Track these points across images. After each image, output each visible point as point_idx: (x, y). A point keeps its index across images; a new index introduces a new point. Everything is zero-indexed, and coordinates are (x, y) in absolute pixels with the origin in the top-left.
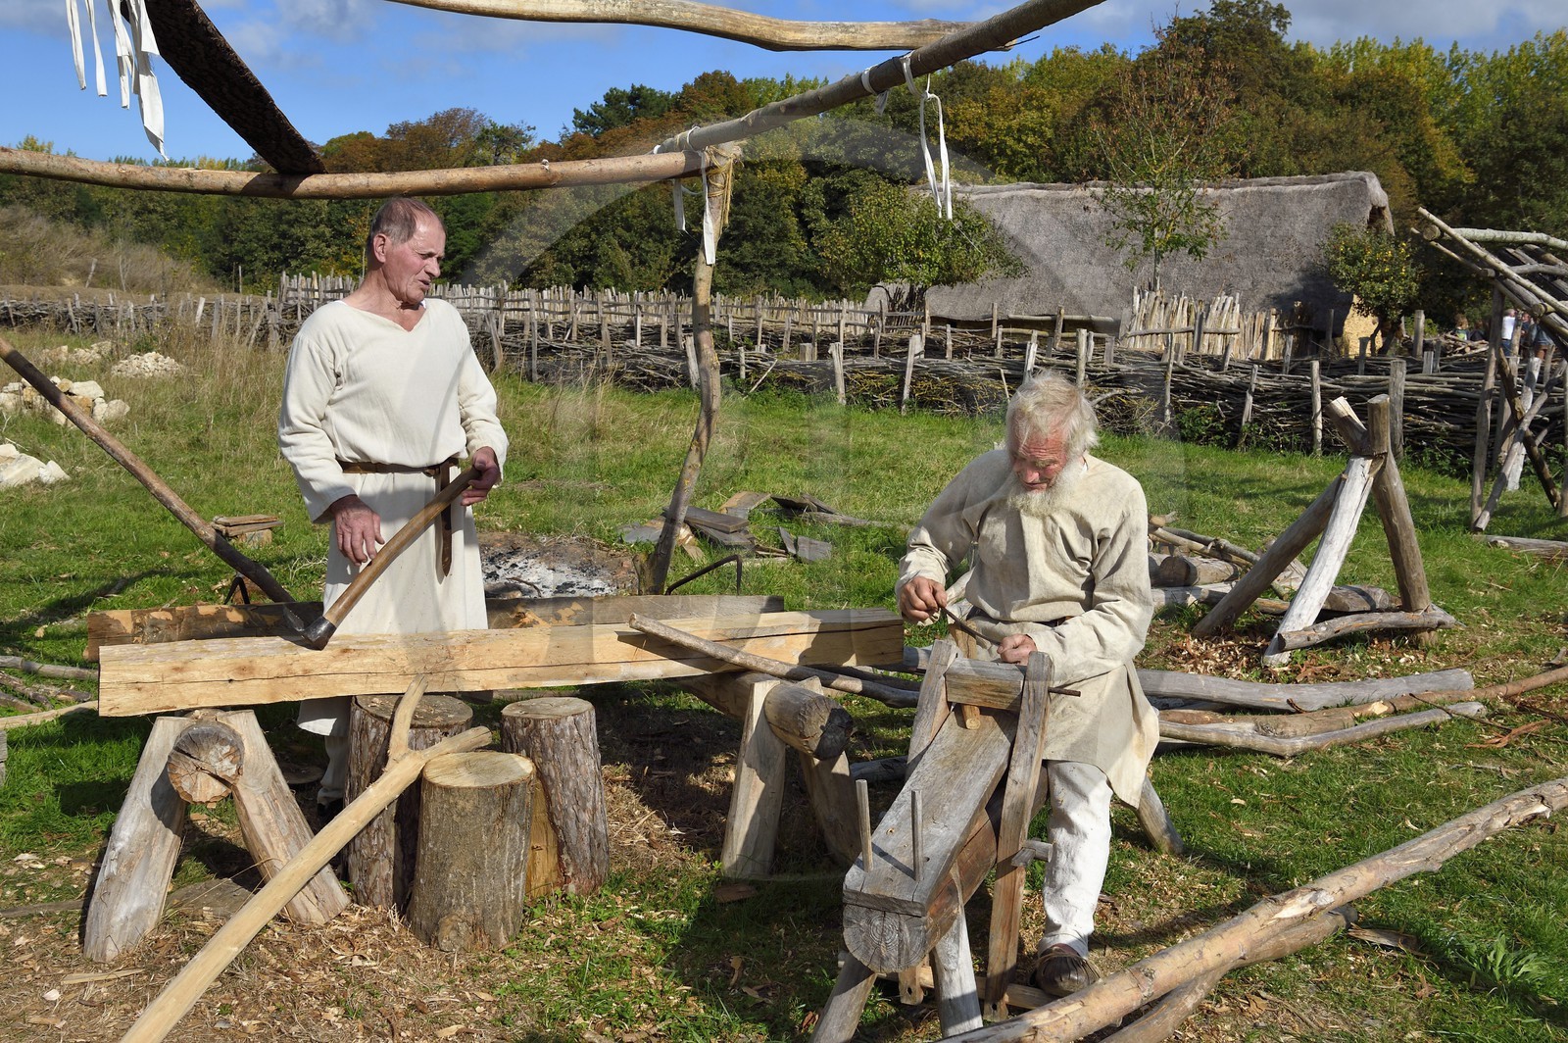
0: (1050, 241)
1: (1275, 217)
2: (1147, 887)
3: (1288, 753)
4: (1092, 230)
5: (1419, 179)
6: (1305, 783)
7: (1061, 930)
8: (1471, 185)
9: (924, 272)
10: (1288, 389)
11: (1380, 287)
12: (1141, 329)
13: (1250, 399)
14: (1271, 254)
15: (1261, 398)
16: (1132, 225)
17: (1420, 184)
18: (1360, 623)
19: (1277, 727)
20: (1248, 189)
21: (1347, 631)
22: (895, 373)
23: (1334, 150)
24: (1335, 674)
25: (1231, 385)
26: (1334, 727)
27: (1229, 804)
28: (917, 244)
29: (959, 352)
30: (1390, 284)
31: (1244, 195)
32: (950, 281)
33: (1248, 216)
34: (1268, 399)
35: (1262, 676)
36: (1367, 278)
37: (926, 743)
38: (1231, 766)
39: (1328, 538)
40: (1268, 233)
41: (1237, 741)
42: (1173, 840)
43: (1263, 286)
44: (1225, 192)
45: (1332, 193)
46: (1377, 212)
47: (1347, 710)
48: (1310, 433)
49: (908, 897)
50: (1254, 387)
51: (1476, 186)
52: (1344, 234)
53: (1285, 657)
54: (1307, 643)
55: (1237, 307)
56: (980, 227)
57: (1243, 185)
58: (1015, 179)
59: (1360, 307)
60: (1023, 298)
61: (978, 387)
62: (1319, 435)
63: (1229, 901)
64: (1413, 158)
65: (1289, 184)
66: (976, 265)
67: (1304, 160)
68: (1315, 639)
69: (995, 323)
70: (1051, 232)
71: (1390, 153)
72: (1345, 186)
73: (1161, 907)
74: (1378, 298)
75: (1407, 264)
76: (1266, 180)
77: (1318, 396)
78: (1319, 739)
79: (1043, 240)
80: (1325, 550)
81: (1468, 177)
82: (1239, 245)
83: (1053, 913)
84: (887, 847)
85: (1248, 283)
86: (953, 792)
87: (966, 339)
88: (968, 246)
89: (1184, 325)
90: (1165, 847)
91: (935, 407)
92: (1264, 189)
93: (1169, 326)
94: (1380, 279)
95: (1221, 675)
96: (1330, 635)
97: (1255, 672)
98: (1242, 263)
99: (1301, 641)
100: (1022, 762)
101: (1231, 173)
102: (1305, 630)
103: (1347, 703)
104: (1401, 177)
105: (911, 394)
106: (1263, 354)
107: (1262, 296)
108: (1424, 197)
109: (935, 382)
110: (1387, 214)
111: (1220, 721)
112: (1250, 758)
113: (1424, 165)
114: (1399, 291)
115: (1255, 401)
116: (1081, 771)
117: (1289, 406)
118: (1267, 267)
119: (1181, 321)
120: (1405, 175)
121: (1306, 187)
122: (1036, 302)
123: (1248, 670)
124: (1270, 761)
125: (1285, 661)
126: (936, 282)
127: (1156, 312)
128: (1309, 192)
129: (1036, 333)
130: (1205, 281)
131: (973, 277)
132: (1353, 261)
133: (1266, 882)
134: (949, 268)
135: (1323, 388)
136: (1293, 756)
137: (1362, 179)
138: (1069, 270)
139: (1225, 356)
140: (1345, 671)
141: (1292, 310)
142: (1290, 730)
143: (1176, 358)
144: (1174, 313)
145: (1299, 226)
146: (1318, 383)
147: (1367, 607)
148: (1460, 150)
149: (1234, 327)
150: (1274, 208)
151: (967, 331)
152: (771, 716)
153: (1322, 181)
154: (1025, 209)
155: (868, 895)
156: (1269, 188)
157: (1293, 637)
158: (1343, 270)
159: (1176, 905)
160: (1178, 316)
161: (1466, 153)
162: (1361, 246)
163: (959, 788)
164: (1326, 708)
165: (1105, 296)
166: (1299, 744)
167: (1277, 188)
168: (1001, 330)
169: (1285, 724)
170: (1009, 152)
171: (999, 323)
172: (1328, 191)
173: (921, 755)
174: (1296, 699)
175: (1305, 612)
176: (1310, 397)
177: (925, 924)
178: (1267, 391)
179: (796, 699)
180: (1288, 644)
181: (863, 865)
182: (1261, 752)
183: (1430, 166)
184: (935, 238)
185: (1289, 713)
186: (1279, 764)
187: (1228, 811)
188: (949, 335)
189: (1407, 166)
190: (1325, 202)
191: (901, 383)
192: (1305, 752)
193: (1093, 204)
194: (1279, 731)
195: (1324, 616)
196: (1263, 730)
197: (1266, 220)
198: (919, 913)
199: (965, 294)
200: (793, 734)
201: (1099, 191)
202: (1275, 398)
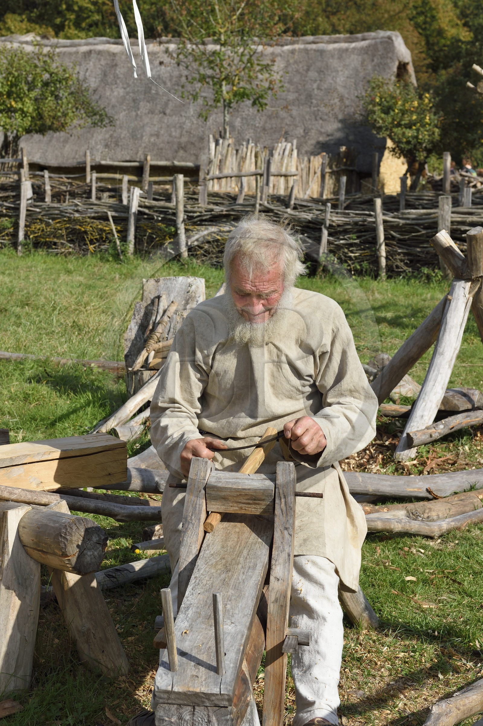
0: (128, 93)
1: (320, 71)
2: (359, 659)
3: (437, 534)
4: (165, 83)
5: (427, 37)
6: (458, 558)
7: (316, 706)
8: (468, 43)
9: (17, 120)
10: (356, 223)
11: (409, 133)
12: (217, 173)
13: (325, 232)
14: (317, 105)
15: (334, 232)
16: (203, 79)
17: (428, 43)
18: (468, 420)
19: (424, 512)
20: (296, 46)
21: (459, 427)
22: (10, 217)
23: (359, 11)
24: (453, 464)
25: (309, 222)
26: (467, 509)
27: (403, 581)
28: (9, 94)
29: (57, 196)
30: (418, 130)
31: (293, 52)
32: (42, 130)
33: (297, 71)
34: (340, 232)
35: (397, 470)
36: (399, 125)
37: (195, 551)
38: (394, 549)
39: (440, 350)
40: (315, 86)
41: (397, 527)
42: (371, 617)
43: (313, 133)
44: (277, 50)
45: (365, 51)
46: (402, 67)
47: (473, 494)
48: (375, 260)
49: (216, 691)
50: (328, 223)
51: (472, 43)
52: (379, 87)
53: (413, 453)
54: (430, 440)
55: (295, 152)
56: (66, 79)
57: (293, 43)
58: (82, 34)
59: (394, 150)
60: (107, 146)
61: (88, 228)
62: (383, 262)
63: (428, 665)
64: (421, 19)
65: (329, 42)
66: (65, 115)
67: (334, 20)
68: (436, 436)
69: (88, 169)
70: (129, 85)
71: (404, 15)
72: (376, 44)
73: (374, 676)
74: (408, 142)
75: (430, 112)
76: (310, 38)
77: (381, 229)
78: (459, 520)
79: (121, 92)
80: (438, 360)
81: (465, 35)
82: (291, 97)
83: (304, 690)
84: (186, 647)
85: (300, 131)
86: (231, 592)
87: (63, 184)
88: (57, 97)
89: (253, 169)
90: (365, 624)
91: (49, 247)
92: (309, 46)
93: (240, 170)
94: (409, 126)
95: (364, 471)
96: (447, 431)
97: (391, 468)
98: (294, 113)
99: (425, 438)
100: (281, 560)
101: (285, 32)
102: (428, 428)
103: (472, 488)
104: (415, 36)
105: (26, 236)
106: (322, 194)
107: (313, 142)
108: (431, 53)
109: (48, 224)
110: (411, 69)
111: (377, 511)
112: (408, 541)
113: (430, 25)
114: (424, 136)
115: (330, 235)
116: (314, 563)
117: (358, 237)
118: (316, 116)
119: (250, 166)
120: (416, 34)
121: (344, 45)
122: (118, 150)
123: (384, 464)
124: (424, 541)
125: (413, 456)
126: (28, 131)
127: (229, 158)
128: (347, 50)
129: (126, 178)
130: (264, 129)
131: (63, 126)
132: (387, 110)
133: (453, 646)
134: (40, 116)
135: (385, 222)
136: (441, 536)
137: (390, 38)
138: (146, 120)
139: (290, 196)
140: (461, 461)
141: (339, 154)
142: (434, 515)
143: (261, 199)
144: (243, 159)
145: (341, 79)
146: (381, 218)
147: (470, 407)
148: (458, 11)
149: (293, 170)
150: (319, 64)
151: (64, 178)
152: (27, 539)
153: (356, 40)
154: (103, 62)
155: (179, 693)
156: (314, 46)
157: (419, 435)
158: (380, 118)
159: (386, 673)
160: (248, 161)
161: (463, 15)
162: (393, 98)
163: (235, 588)
164: (456, 493)
165: (179, 144)
166: (445, 525)
167: (321, 46)
168: (95, 175)
169: (430, 509)
170: (76, 8)
171: (93, 168)
172: (362, 48)
173: (193, 563)
174: (433, 488)
175: (426, 413)
176: (374, 230)
177: (231, 713)
178: (339, 226)
179: (55, 522)
180: (416, 442)
181: (169, 667)
182: (415, 535)
183: (435, 26)
184: (26, 88)
185: (428, 499)
186: (431, 543)
187: (404, 587)
188: (47, 180)
189: (417, 26)
190: (360, 58)
191: (16, 225)
192: (449, 532)
193: (166, 59)
194: (426, 515)
195: (441, 415)
196: (413, 516)
197: (313, 74)
198: (226, 703)
199: (54, 142)
200: (54, 554)
201: (172, 47)
202: (346, 232)
